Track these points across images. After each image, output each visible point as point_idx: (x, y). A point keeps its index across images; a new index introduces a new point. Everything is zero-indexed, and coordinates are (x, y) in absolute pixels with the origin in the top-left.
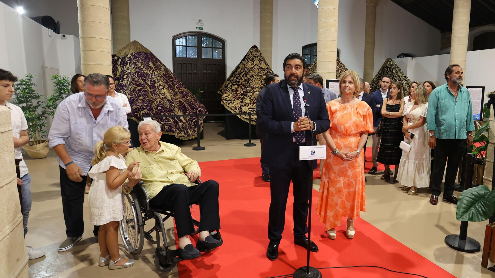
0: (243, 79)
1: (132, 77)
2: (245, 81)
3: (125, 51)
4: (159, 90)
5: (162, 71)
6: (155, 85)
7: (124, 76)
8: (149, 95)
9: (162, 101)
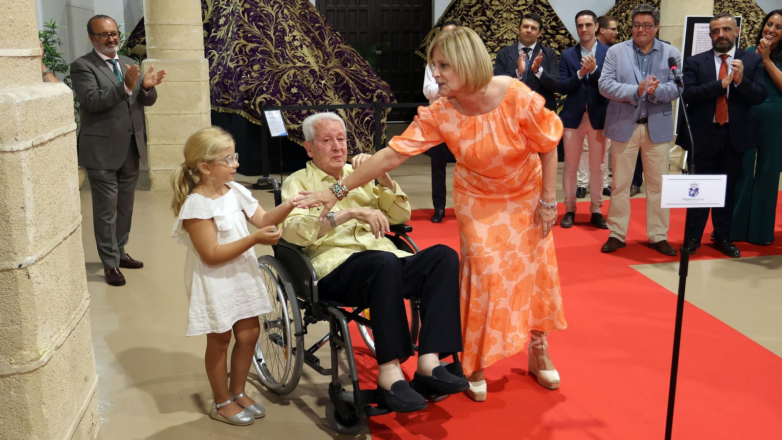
0: (475, 20)
2: (481, 26)
4: (292, 50)
5: (298, 6)
6: (284, 39)
7: (220, 20)
8: (273, 60)
9: (298, 75)
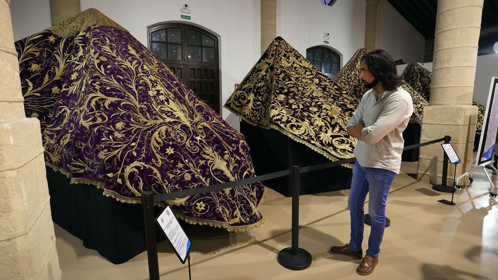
1: (92, 73)
3: (71, 25)
4: (158, 104)
5: (155, 65)
6: (147, 93)
7: (72, 76)
8: (138, 116)
9: (171, 132)
